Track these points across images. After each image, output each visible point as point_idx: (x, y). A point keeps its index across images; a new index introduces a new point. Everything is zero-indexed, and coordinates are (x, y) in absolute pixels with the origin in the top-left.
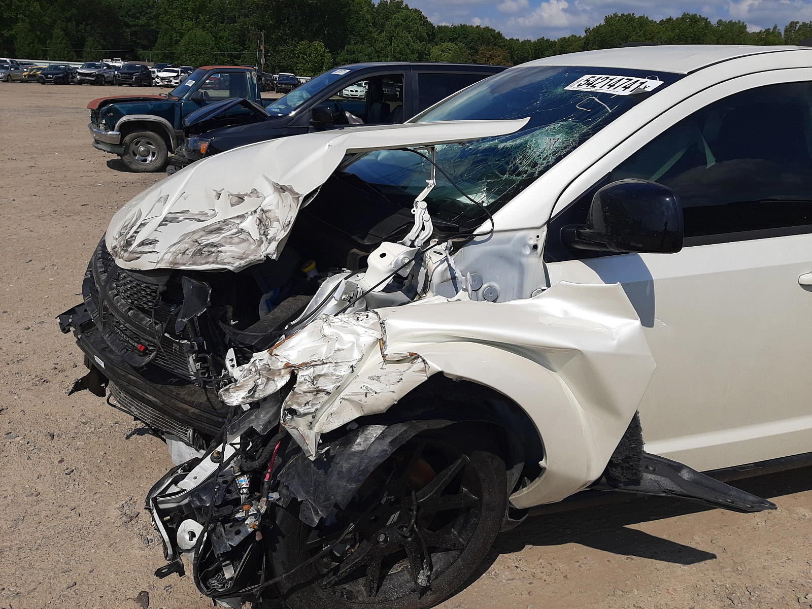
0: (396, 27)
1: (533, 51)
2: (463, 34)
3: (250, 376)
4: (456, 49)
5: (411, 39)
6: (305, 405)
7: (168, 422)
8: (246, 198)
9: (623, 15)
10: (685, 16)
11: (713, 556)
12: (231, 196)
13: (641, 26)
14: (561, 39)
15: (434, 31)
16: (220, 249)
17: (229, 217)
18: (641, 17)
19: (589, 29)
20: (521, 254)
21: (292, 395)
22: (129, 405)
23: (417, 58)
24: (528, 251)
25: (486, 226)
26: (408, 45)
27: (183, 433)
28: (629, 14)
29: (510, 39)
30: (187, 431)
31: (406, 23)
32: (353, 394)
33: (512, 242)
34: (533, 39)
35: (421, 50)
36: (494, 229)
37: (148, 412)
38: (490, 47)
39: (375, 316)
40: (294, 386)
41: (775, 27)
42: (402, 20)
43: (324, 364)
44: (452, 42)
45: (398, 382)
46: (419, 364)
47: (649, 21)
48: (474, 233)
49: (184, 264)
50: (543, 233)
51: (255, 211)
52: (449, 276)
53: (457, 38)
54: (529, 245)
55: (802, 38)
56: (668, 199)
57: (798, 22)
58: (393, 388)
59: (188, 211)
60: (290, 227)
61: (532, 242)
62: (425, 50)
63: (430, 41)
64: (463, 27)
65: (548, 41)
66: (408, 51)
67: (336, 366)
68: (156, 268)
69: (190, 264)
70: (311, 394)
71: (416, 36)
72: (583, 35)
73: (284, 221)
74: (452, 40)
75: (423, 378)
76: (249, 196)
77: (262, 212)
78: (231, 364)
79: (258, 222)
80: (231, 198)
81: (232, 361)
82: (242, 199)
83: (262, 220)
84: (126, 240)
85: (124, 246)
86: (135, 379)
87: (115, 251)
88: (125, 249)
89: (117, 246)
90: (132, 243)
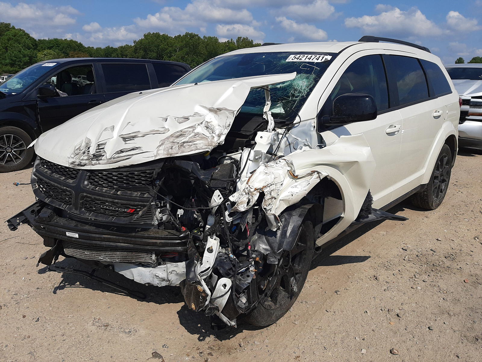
0: (9, 40)
1: (104, 54)
2: (57, 44)
3: (243, 197)
4: (54, 54)
5: (21, 48)
6: (269, 205)
7: (136, 255)
8: (190, 118)
9: (153, 33)
10: (187, 34)
11: (370, 257)
12: (177, 119)
13: (164, 39)
14: (120, 47)
15: (36, 43)
16: (195, 143)
17: (184, 128)
18: (164, 34)
19: (136, 41)
20: (310, 130)
21: (264, 201)
22: (96, 256)
23: (28, 60)
24: (312, 129)
25: (297, 120)
26: (20, 52)
27: (149, 258)
28: (157, 33)
29: (88, 47)
30: (151, 256)
31: (16, 38)
32: (286, 196)
33: (307, 125)
34: (103, 47)
35: (30, 54)
36: (301, 120)
37: (117, 255)
38: (76, 52)
39: (284, 161)
40: (265, 197)
41: (232, 40)
42: (12, 36)
43: (271, 185)
44: (50, 49)
45: (308, 185)
46: (315, 175)
47: (169, 37)
48: (294, 123)
49: (177, 154)
50: (315, 120)
51: (202, 123)
52: (288, 144)
53: (53, 47)
54: (313, 126)
55: (244, 45)
56: (367, 99)
57: (241, 37)
58: (305, 188)
59: (139, 131)
60: (230, 127)
61: (313, 125)
62: (33, 54)
63: (34, 49)
64: (56, 40)
65: (112, 48)
66: (21, 56)
67: (276, 185)
68: (155, 159)
69: (181, 153)
70: (270, 200)
71: (24, 46)
72: (133, 45)
73: (225, 124)
74: (50, 48)
75: (318, 181)
76: (193, 116)
77: (207, 123)
78: (219, 197)
79: (205, 128)
80: (178, 119)
81: (219, 196)
82: (187, 118)
83: (208, 127)
84: (92, 155)
85: (93, 158)
86: (109, 236)
87: (75, 165)
88: (95, 159)
89: (76, 161)
90: (103, 154)
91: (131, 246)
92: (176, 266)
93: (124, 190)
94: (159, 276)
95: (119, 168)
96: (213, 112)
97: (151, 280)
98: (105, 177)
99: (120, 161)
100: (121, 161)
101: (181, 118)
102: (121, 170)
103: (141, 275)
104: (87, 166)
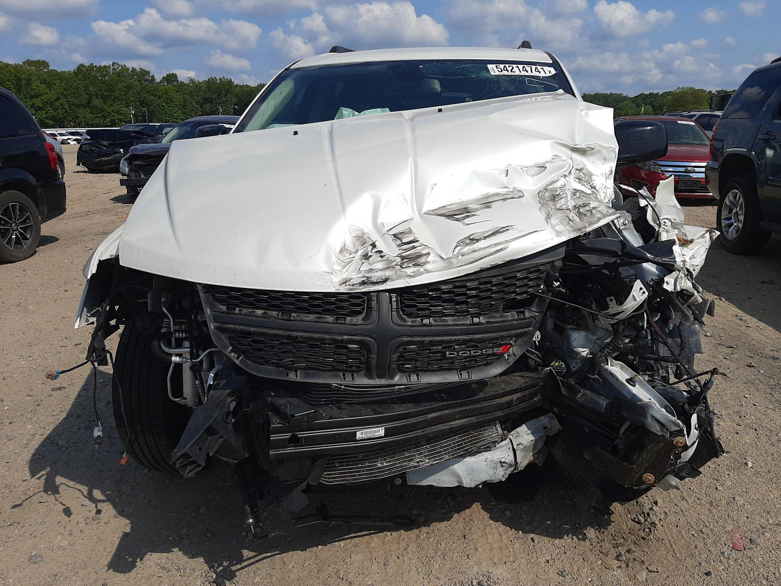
7: (477, 436)
8: (547, 165)
12: (525, 169)
22: (404, 464)
30: (497, 430)
37: (445, 446)
39: (667, 221)
45: (705, 252)
51: (570, 173)
77: (578, 171)
78: (642, 291)
79: (577, 180)
80: (527, 170)
81: (641, 289)
82: (543, 167)
83: (581, 178)
84: (397, 258)
85: (403, 264)
86: (438, 414)
87: (353, 285)
88: (411, 265)
89: (350, 277)
90: (424, 252)
91: (473, 419)
92: (517, 436)
93: (488, 312)
94: (507, 461)
95: (482, 271)
96: (577, 153)
97: (491, 475)
98: (447, 296)
99: (483, 258)
100: (486, 257)
101: (533, 167)
102: (485, 274)
103: (471, 471)
104: (393, 280)
